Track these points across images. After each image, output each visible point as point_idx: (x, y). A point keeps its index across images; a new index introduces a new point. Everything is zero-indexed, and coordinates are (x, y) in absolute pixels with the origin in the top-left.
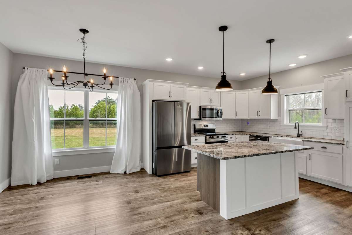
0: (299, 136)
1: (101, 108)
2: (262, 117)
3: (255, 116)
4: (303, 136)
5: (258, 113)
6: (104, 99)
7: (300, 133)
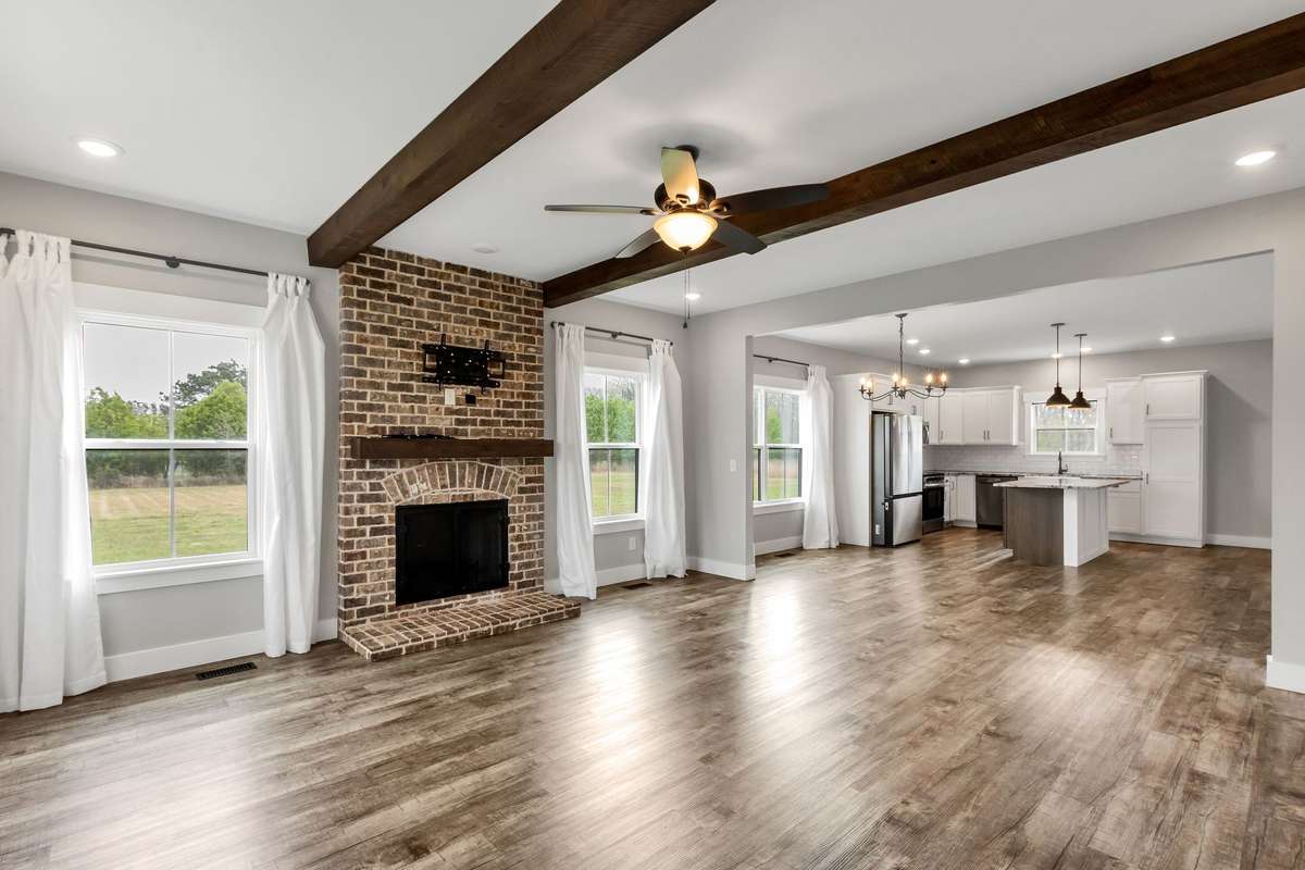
0: (1061, 472)
1: (230, 406)
2: (993, 441)
3: (981, 441)
5: (986, 435)
6: (211, 370)
7: (1063, 468)
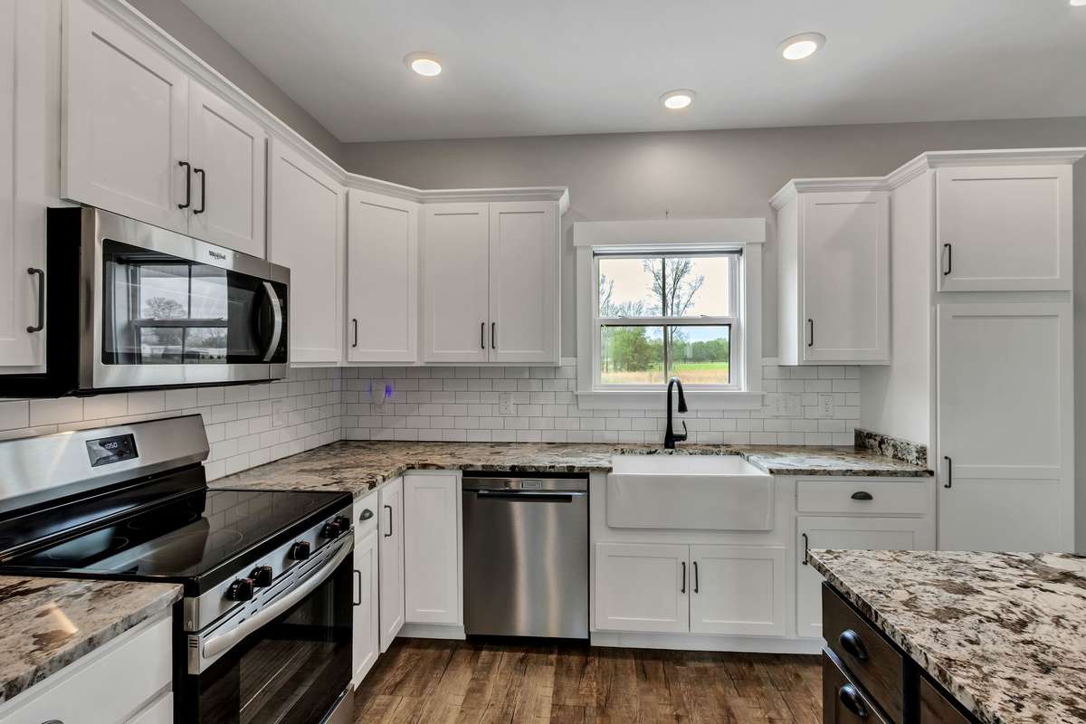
4: (690, 439)
5: (487, 336)
7: (678, 430)
